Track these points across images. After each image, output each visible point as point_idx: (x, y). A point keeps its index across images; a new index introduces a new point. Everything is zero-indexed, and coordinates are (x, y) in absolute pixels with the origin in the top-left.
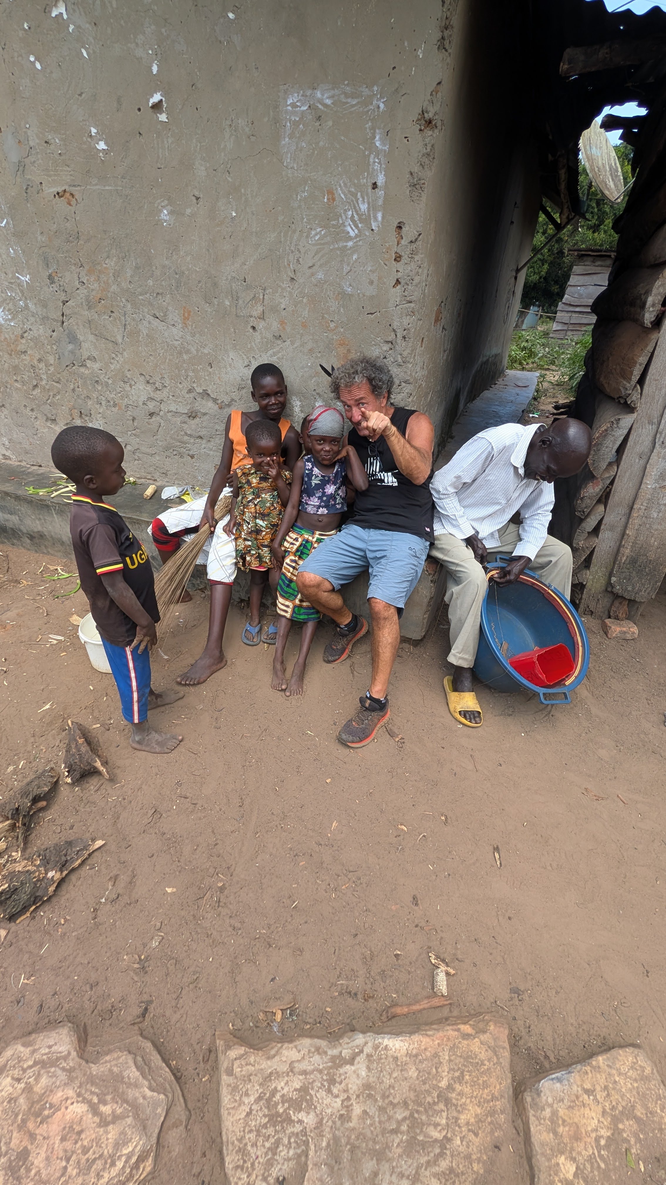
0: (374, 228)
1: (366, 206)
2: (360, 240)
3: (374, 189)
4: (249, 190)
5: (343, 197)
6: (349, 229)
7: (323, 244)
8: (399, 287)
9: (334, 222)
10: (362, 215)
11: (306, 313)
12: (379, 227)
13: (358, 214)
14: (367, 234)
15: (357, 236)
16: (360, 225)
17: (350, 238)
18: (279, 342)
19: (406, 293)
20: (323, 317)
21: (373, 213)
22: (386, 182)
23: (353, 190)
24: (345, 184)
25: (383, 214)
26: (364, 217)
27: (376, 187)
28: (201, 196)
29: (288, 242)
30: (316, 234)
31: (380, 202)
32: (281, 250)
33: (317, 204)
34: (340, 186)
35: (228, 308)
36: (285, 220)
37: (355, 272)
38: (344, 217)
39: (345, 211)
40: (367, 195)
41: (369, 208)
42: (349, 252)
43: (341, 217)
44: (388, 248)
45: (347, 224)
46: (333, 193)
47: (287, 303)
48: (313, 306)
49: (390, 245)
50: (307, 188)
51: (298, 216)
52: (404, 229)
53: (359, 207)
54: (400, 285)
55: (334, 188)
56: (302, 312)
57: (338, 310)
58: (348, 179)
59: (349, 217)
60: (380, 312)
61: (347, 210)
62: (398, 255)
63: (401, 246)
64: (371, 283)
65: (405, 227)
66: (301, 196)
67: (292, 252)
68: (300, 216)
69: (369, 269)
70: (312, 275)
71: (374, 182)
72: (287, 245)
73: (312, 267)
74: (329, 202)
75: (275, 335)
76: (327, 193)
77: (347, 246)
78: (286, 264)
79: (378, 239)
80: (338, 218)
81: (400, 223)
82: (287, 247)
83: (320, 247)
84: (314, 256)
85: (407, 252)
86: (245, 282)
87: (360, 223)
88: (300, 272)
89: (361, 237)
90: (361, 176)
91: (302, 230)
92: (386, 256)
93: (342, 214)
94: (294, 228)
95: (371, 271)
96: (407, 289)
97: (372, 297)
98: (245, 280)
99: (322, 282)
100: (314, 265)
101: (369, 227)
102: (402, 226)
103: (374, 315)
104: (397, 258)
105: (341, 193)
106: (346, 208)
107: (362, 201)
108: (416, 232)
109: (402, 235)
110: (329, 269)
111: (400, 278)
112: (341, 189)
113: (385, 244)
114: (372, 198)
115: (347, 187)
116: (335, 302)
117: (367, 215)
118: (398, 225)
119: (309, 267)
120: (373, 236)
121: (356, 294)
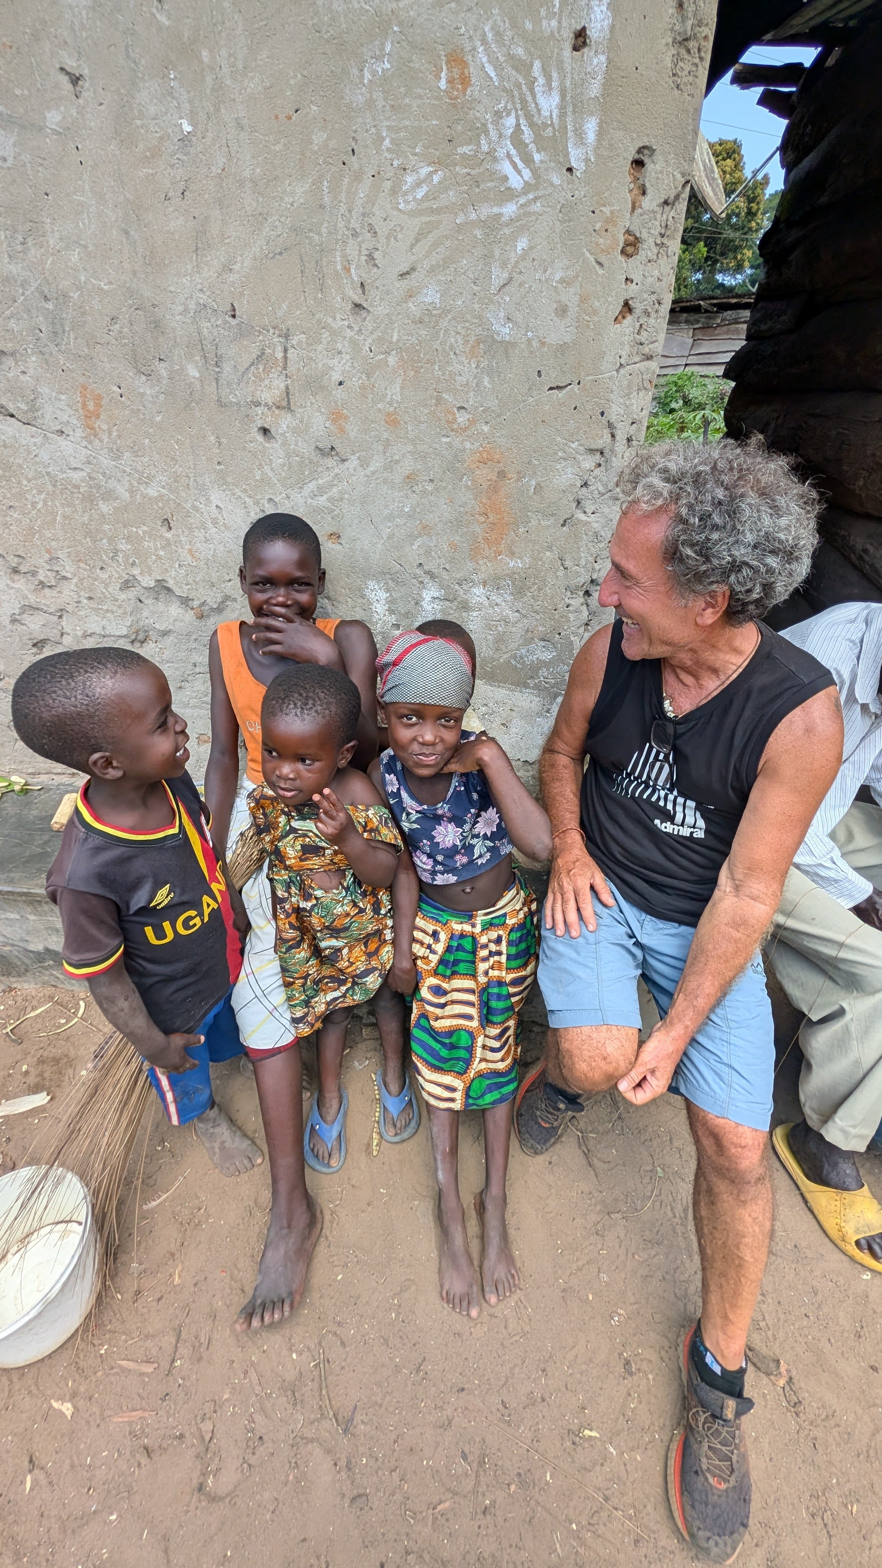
0: (574, 164)
1: (556, 99)
2: (535, 199)
3: (576, 48)
4: (224, 53)
5: (492, 74)
6: (507, 168)
7: (439, 211)
8: (629, 319)
9: (465, 149)
10: (545, 126)
11: (395, 392)
12: (587, 160)
13: (532, 125)
14: (556, 181)
15: (528, 187)
16: (537, 157)
17: (510, 195)
18: (330, 462)
19: (643, 336)
20: (439, 400)
21: (575, 121)
22: (612, 28)
23: (520, 51)
24: (498, 34)
25: (600, 125)
26: (549, 132)
27: (584, 44)
28: (86, 72)
29: (343, 208)
30: (418, 184)
31: (595, 89)
32: (324, 231)
33: (420, 97)
34: (484, 42)
35: (197, 384)
36: (332, 144)
37: (521, 285)
38: (493, 134)
39: (498, 115)
40: (561, 68)
41: (562, 107)
42: (507, 231)
43: (486, 132)
44: (608, 221)
45: (501, 153)
46: (465, 62)
47: (347, 368)
48: (412, 373)
49: (612, 212)
50: (388, 48)
51: (367, 131)
52: (650, 166)
53: (537, 104)
54: (631, 314)
55: (468, 47)
56: (386, 389)
57: (475, 381)
58: (507, 21)
59: (509, 134)
60: (579, 383)
61: (504, 114)
62: (632, 238)
63: (641, 215)
64: (562, 311)
65: (653, 162)
66: (374, 73)
67: (355, 235)
68: (373, 130)
69: (558, 277)
70: (410, 295)
71: (579, 28)
72: (340, 216)
73: (408, 273)
74: (452, 88)
75: (320, 445)
76: (448, 62)
77: (501, 214)
78: (339, 267)
79: (585, 197)
80: (478, 136)
81: (640, 151)
82: (340, 219)
83: (428, 219)
84: (412, 246)
85: (652, 231)
86: (234, 316)
87: (538, 151)
88: (377, 288)
89: (537, 190)
90: (543, 13)
91: (379, 173)
92: (601, 241)
93: (490, 127)
94: (356, 167)
95: (562, 281)
96: (644, 327)
97: (563, 348)
98: (234, 310)
99: (434, 312)
100: (413, 269)
101: (561, 160)
102: (646, 160)
103: (564, 391)
104: (627, 245)
105: (485, 60)
106: (500, 106)
107: (543, 85)
108: (679, 176)
109: (644, 185)
110: (452, 278)
111: (632, 298)
112: (485, 50)
113: (601, 211)
114: (572, 78)
115: (504, 45)
116: (469, 363)
117: (557, 127)
118: (637, 156)
119: (401, 275)
120: (570, 186)
121: (523, 340)
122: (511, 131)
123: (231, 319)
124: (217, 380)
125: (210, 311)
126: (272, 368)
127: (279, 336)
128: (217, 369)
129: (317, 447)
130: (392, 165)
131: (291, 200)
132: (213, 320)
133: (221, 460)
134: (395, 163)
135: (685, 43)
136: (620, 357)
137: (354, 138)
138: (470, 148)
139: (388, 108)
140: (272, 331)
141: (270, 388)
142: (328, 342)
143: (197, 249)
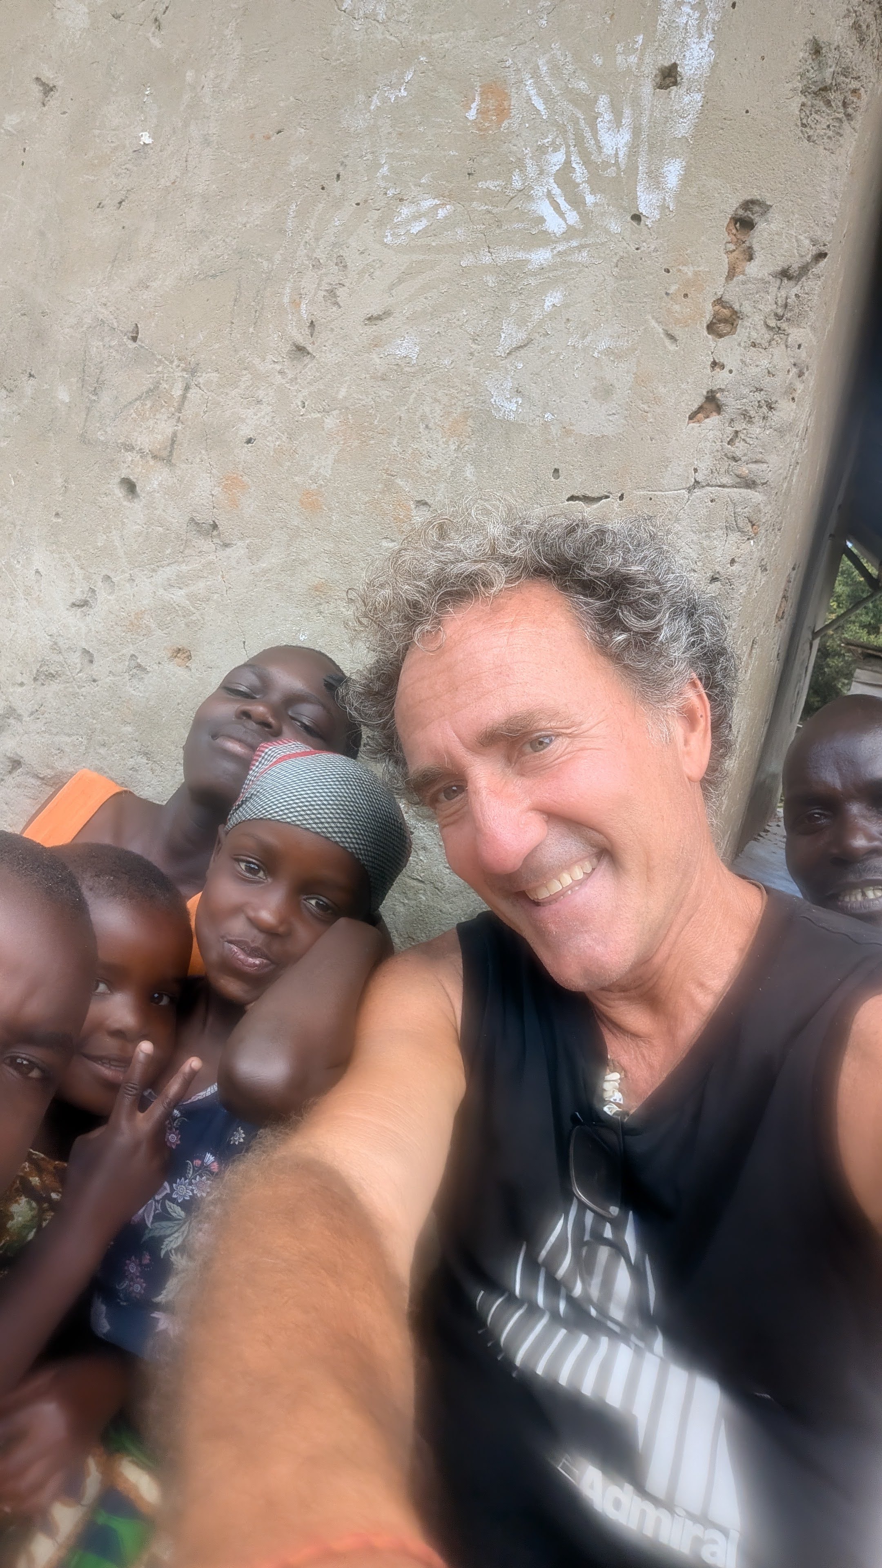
0: (643, 210)
1: (625, 137)
3: (663, 85)
5: (541, 107)
6: (545, 209)
7: (437, 249)
8: (714, 420)
9: (491, 185)
10: (606, 165)
12: (664, 208)
13: (587, 162)
14: (615, 227)
15: (570, 233)
16: (590, 199)
17: (545, 239)
18: (206, 544)
19: (739, 448)
20: (389, 486)
21: (650, 162)
22: (714, 66)
23: (582, 85)
24: (555, 68)
25: (687, 169)
26: (611, 172)
27: (675, 82)
30: (416, 217)
31: (683, 128)
33: (439, 126)
34: (535, 74)
37: (545, 349)
38: (531, 170)
39: (542, 150)
40: (636, 102)
41: (633, 150)
42: (533, 282)
43: (522, 168)
44: (687, 282)
45: (539, 191)
46: (506, 94)
47: (264, 423)
48: (356, 443)
49: (696, 274)
50: (409, 77)
51: (361, 157)
52: (761, 226)
53: (597, 142)
54: (719, 413)
55: (512, 78)
56: (312, 458)
57: (452, 468)
58: (569, 56)
59: (554, 171)
60: (621, 498)
61: (550, 149)
62: (726, 312)
63: (744, 283)
64: (605, 391)
65: (766, 221)
66: (385, 100)
67: (317, 265)
68: (369, 156)
69: (602, 346)
70: (376, 343)
71: (667, 64)
72: (302, 243)
73: (379, 318)
74: (483, 118)
75: (198, 518)
76: (481, 94)
77: (528, 261)
78: (286, 300)
79: (656, 250)
80: (510, 171)
81: (748, 205)
82: (302, 247)
83: (422, 257)
84: (392, 286)
85: (761, 307)
86: (134, 339)
87: (593, 192)
88: (332, 330)
89: (586, 236)
90: (619, 48)
91: (366, 201)
92: (677, 307)
93: (529, 162)
94: (338, 192)
95: (609, 352)
96: (740, 435)
97: (599, 443)
98: (137, 333)
99: (407, 369)
100: (387, 314)
101: (625, 204)
102: (756, 218)
103: (595, 506)
104: (720, 321)
105: (533, 92)
106: (546, 141)
107: (610, 121)
108: (807, 242)
109: (750, 248)
110: (441, 330)
111: (721, 390)
112: (535, 83)
113: (679, 270)
114: (651, 115)
115: (562, 79)
116: (446, 443)
117: (623, 167)
118: (741, 212)
119: (369, 319)
120: (635, 237)
121: (537, 423)
122: (557, 168)
123: (130, 342)
124: (88, 409)
125: (106, 329)
126: (162, 406)
127: (184, 370)
128: (94, 398)
129: (192, 520)
130: (386, 194)
131: (245, 220)
132: (107, 339)
133: (60, 510)
134: (390, 193)
135: (824, 93)
136: (696, 470)
137: (342, 163)
138: (496, 183)
139: (394, 135)
140: (176, 362)
141: (152, 431)
142: (247, 388)
143: (114, 261)
